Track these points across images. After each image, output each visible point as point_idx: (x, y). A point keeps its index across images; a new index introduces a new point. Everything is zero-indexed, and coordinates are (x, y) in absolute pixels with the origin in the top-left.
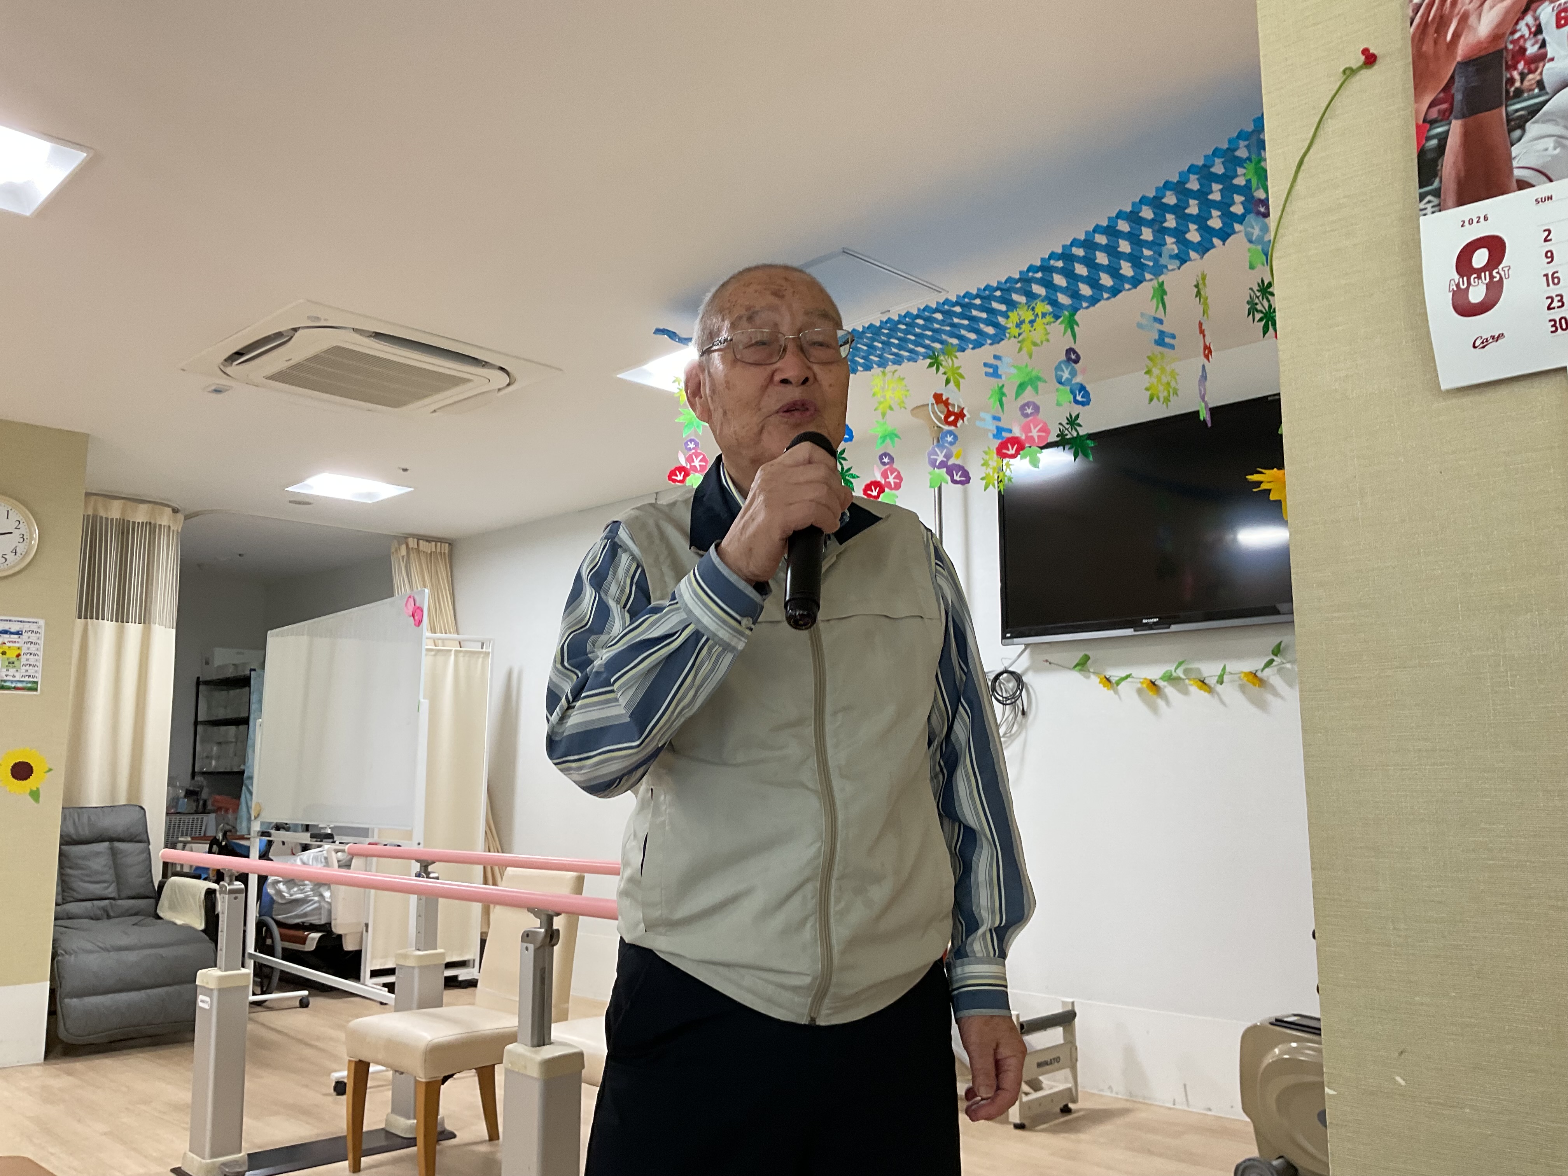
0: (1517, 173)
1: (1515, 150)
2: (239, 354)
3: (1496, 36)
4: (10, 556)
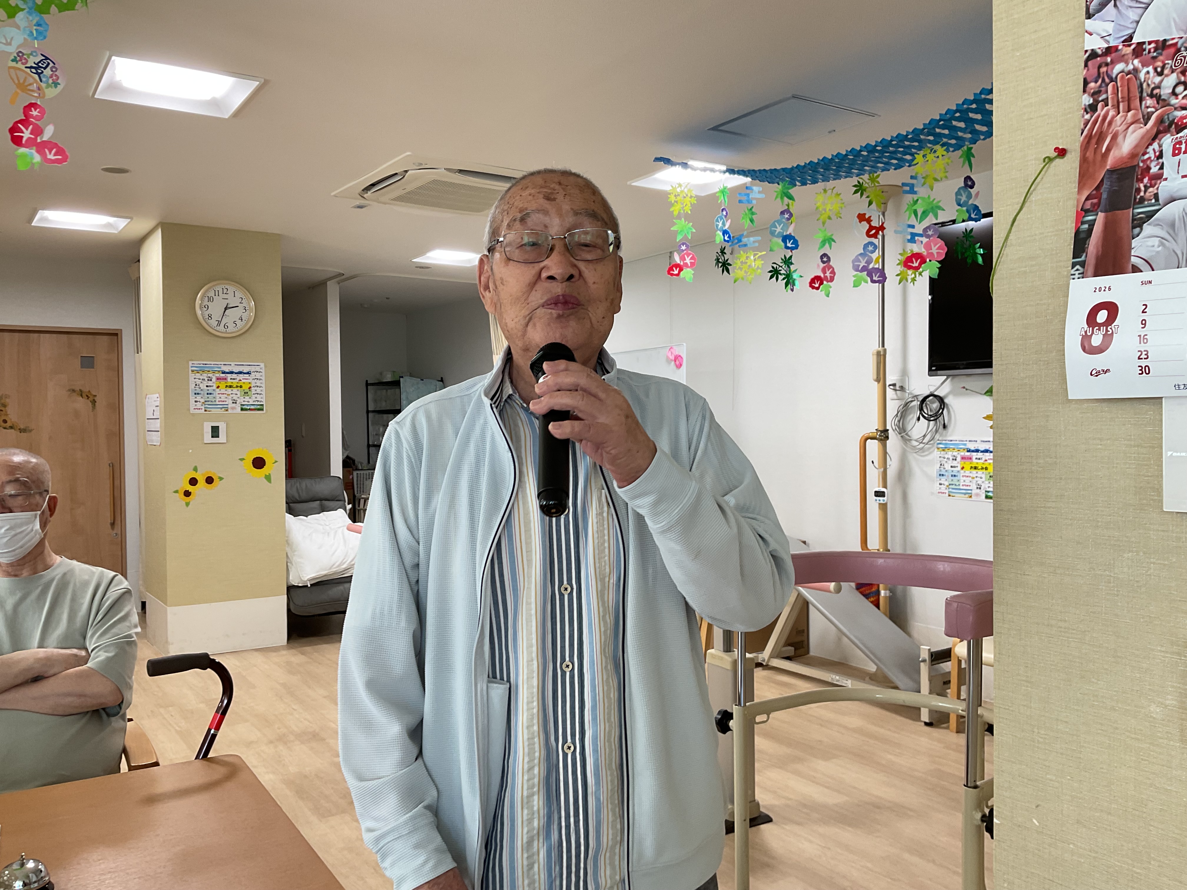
0: (1133, 259)
1: (1134, 243)
2: (372, 186)
3: (1133, 155)
4: (239, 322)
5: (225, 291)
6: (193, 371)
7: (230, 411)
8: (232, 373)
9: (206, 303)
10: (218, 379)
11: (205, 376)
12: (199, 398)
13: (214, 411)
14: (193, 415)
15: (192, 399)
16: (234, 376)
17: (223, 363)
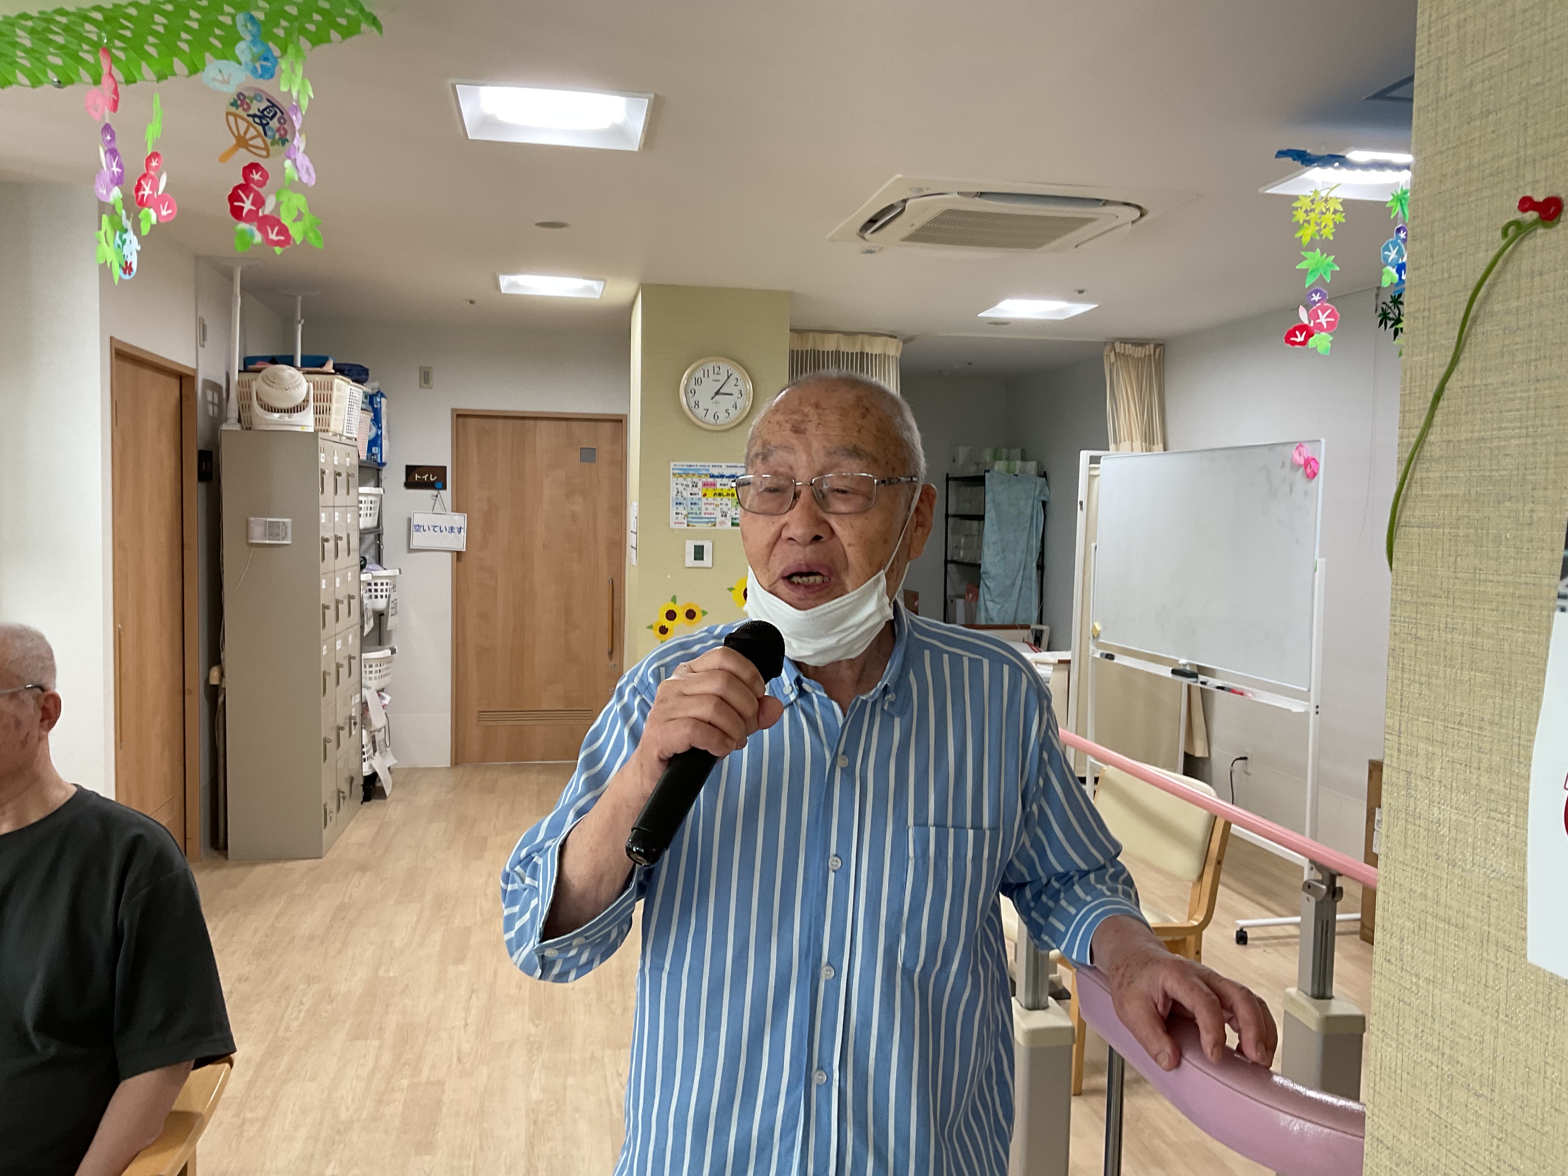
2: (873, 221)
4: (732, 411)
5: (717, 370)
6: (674, 474)
7: (718, 526)
8: (722, 476)
9: (692, 385)
10: (705, 484)
11: (689, 481)
12: (681, 509)
13: (699, 526)
14: (673, 530)
15: (673, 510)
16: (725, 481)
17: (711, 464)
